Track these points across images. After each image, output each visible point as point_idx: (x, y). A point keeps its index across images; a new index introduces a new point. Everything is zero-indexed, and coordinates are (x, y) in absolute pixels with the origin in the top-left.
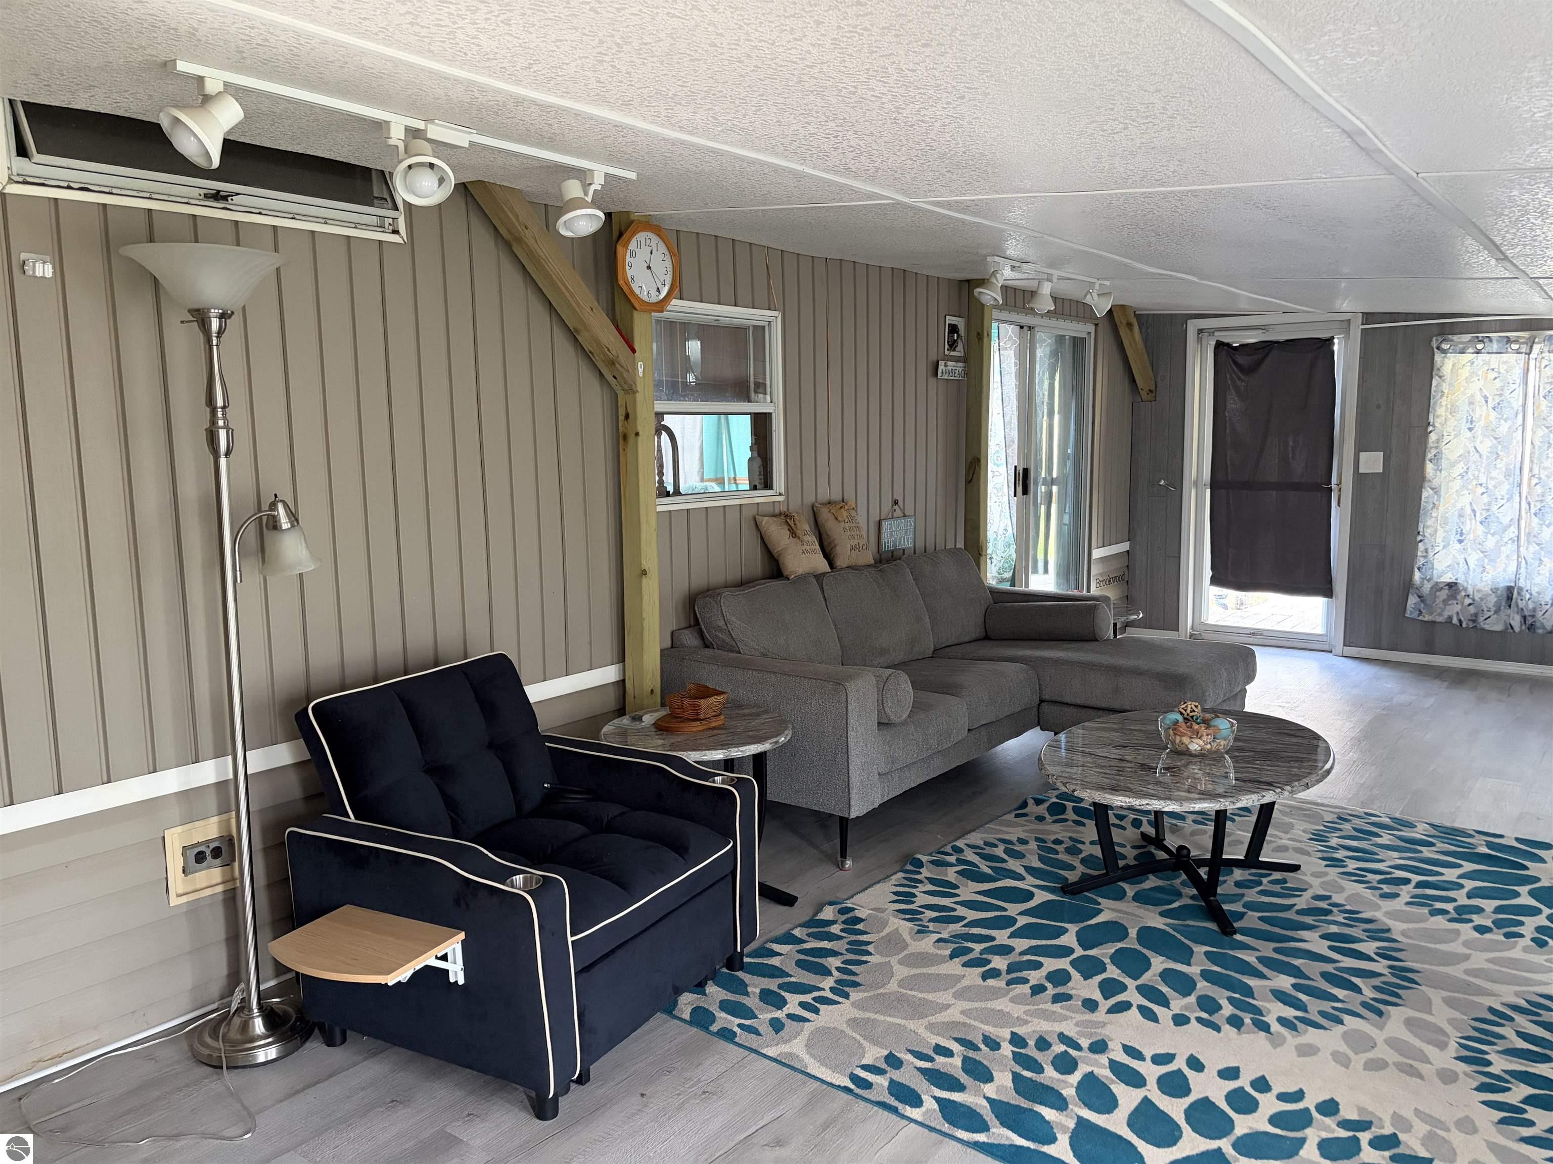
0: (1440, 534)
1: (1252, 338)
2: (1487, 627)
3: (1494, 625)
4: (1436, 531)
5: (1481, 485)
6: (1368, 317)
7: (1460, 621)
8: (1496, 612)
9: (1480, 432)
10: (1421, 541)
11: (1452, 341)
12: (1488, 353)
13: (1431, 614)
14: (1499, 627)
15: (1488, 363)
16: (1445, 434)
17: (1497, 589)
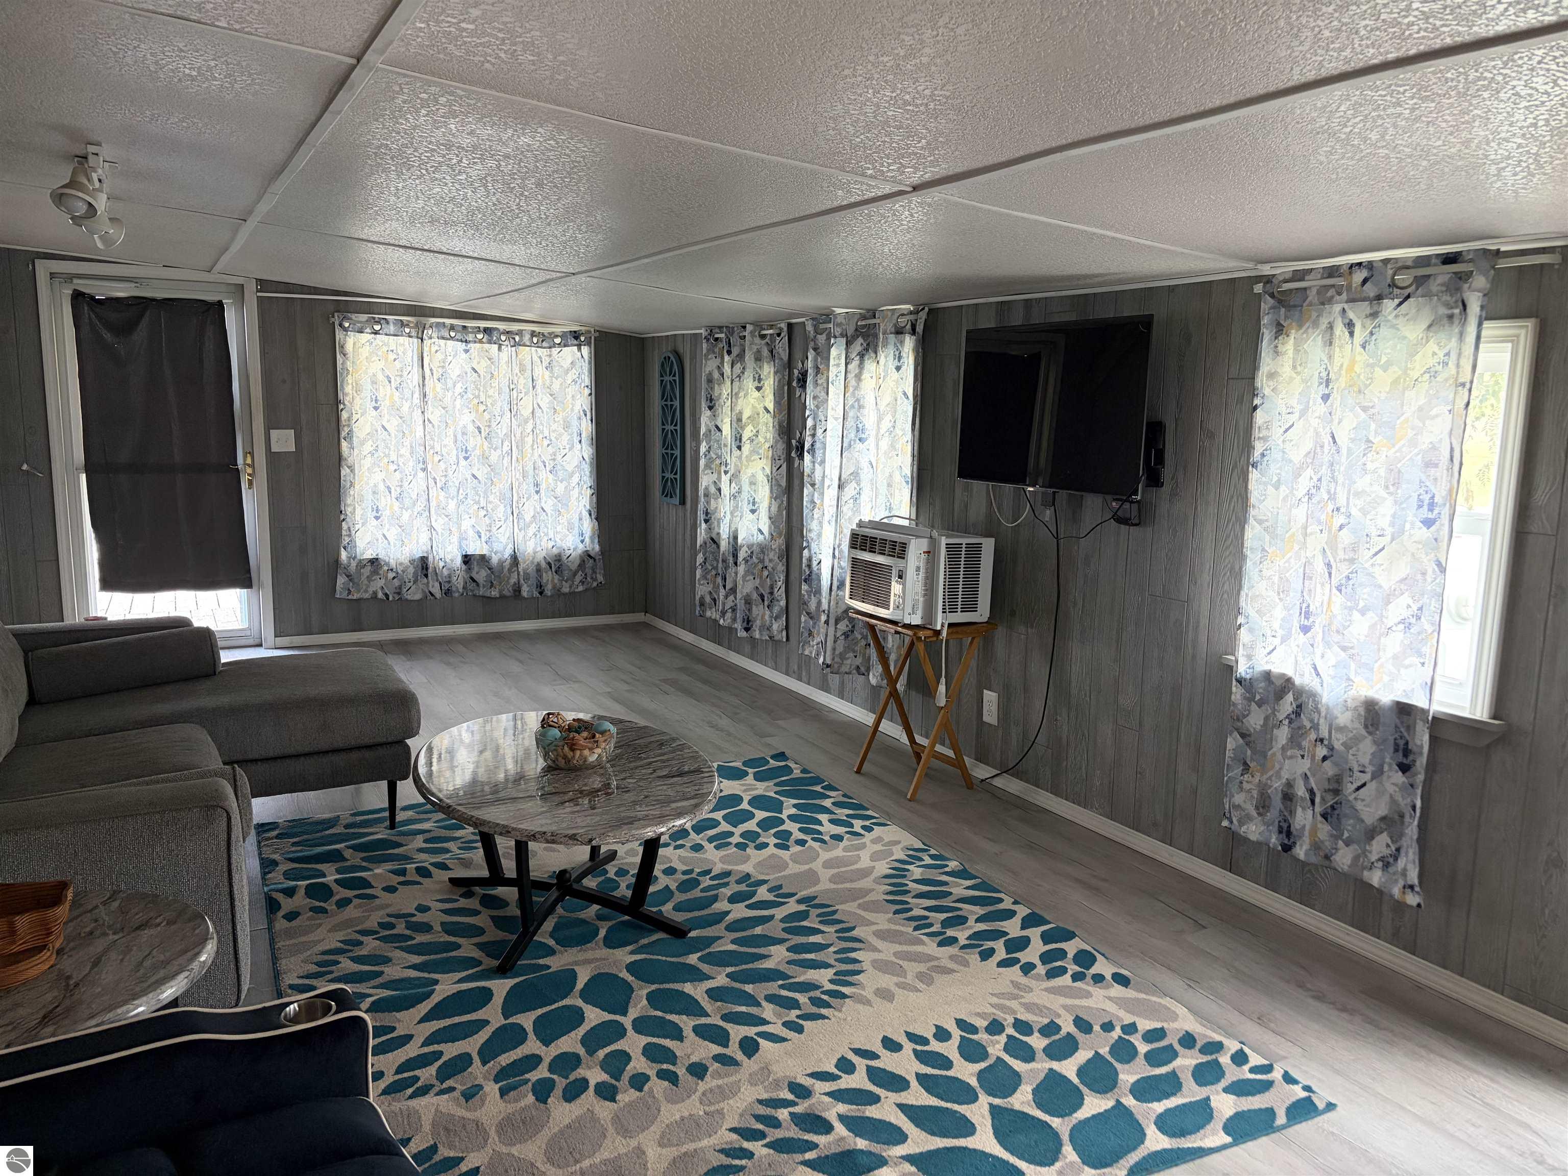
0: (359, 512)
1: (121, 291)
2: (409, 597)
3: (414, 594)
4: (354, 509)
5: (393, 462)
6: (263, 284)
7: (387, 595)
8: (415, 582)
9: (386, 411)
10: (344, 520)
11: (351, 319)
12: (386, 335)
13: (359, 591)
14: (418, 596)
15: (387, 345)
16: (354, 412)
17: (414, 560)
